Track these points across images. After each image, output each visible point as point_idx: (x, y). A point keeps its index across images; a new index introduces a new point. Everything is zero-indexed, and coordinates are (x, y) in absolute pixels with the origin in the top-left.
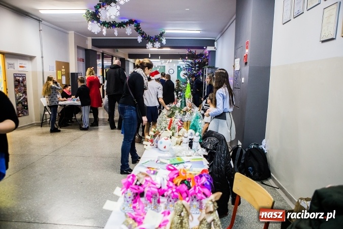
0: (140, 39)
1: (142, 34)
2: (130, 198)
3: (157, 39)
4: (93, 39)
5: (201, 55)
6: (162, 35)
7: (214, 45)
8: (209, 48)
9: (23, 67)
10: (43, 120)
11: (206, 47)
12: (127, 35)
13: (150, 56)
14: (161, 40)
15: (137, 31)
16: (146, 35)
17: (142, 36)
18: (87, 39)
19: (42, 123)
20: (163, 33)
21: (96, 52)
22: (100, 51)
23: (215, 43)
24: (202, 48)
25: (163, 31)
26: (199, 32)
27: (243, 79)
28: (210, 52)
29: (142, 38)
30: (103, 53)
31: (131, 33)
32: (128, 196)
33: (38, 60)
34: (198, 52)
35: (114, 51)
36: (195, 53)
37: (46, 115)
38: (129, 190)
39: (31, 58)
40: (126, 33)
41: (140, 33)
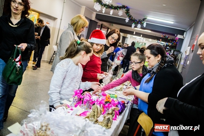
0: (127, 20)
1: (130, 17)
2: (76, 100)
3: (140, 22)
4: (97, 14)
5: (172, 40)
6: (144, 20)
7: (183, 35)
8: (179, 36)
9: (48, 23)
10: (51, 60)
11: (177, 35)
12: (119, 16)
13: (134, 33)
14: (143, 24)
15: (127, 14)
16: (132, 18)
17: (129, 18)
18: (93, 13)
19: (50, 61)
20: (145, 19)
21: (97, 23)
22: (100, 23)
23: (185, 33)
24: (174, 35)
25: (146, 17)
26: (172, 23)
27: (188, 62)
28: (179, 39)
29: (129, 19)
30: (102, 25)
31: (122, 14)
32: (75, 99)
33: (58, 21)
34: (171, 37)
35: (110, 25)
36: (168, 38)
37: (54, 57)
38: (76, 96)
39: (54, 19)
40: (119, 14)
41: (128, 16)
